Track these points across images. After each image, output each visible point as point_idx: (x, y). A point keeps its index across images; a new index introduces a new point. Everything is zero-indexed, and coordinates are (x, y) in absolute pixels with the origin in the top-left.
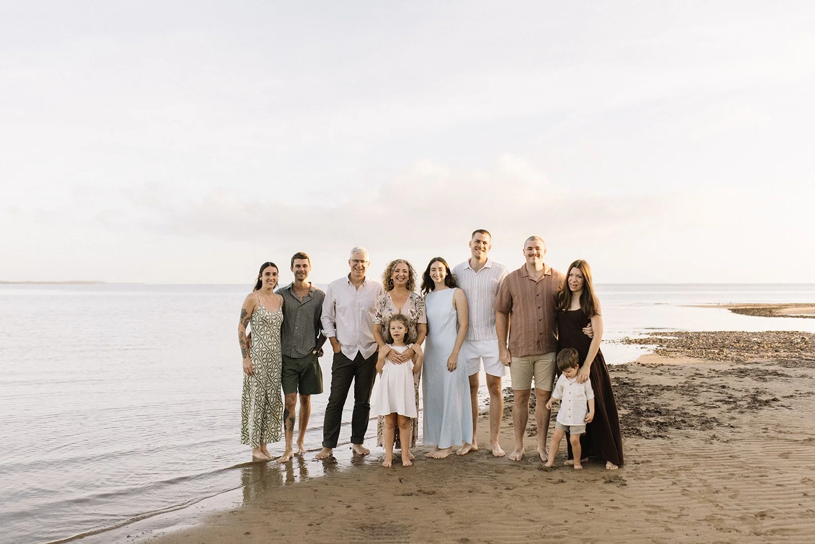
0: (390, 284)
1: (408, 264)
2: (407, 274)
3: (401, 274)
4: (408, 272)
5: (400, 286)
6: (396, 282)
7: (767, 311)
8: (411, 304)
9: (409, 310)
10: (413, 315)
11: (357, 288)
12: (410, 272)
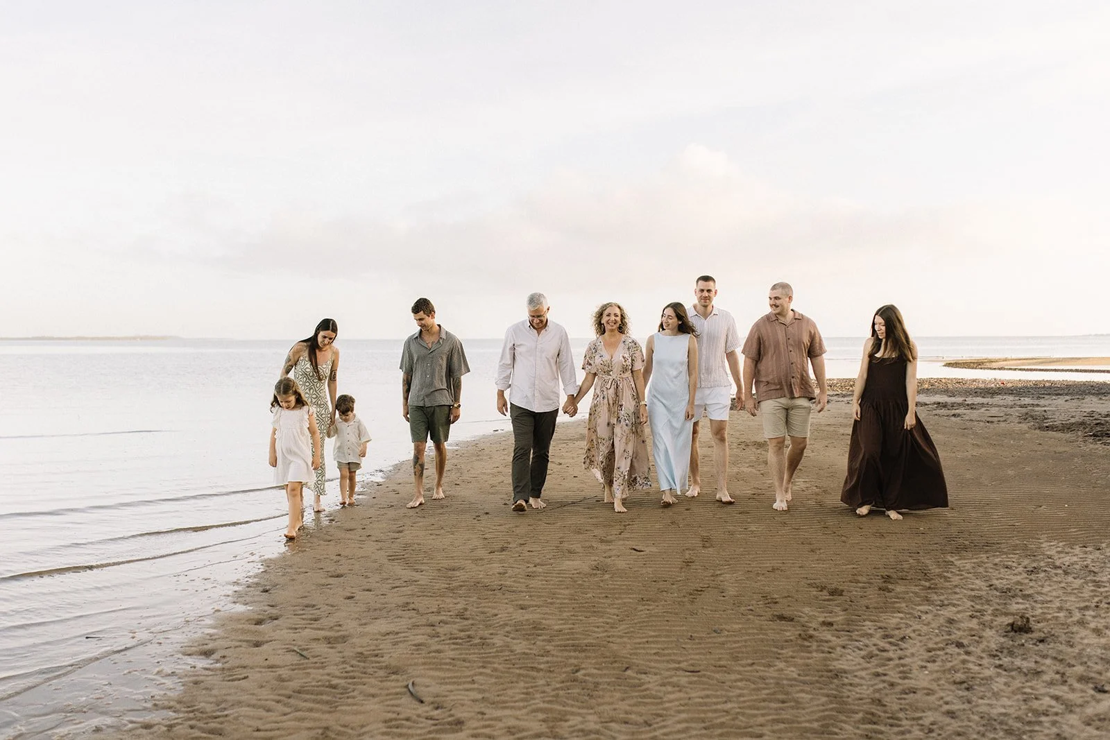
0: (601, 328)
1: (619, 307)
2: (618, 319)
3: (613, 318)
4: (620, 316)
5: (612, 331)
6: (608, 327)
7: (978, 364)
8: (624, 349)
9: (621, 355)
10: (625, 361)
11: (539, 333)
12: (622, 315)
